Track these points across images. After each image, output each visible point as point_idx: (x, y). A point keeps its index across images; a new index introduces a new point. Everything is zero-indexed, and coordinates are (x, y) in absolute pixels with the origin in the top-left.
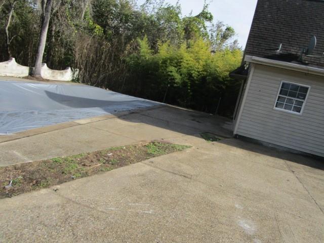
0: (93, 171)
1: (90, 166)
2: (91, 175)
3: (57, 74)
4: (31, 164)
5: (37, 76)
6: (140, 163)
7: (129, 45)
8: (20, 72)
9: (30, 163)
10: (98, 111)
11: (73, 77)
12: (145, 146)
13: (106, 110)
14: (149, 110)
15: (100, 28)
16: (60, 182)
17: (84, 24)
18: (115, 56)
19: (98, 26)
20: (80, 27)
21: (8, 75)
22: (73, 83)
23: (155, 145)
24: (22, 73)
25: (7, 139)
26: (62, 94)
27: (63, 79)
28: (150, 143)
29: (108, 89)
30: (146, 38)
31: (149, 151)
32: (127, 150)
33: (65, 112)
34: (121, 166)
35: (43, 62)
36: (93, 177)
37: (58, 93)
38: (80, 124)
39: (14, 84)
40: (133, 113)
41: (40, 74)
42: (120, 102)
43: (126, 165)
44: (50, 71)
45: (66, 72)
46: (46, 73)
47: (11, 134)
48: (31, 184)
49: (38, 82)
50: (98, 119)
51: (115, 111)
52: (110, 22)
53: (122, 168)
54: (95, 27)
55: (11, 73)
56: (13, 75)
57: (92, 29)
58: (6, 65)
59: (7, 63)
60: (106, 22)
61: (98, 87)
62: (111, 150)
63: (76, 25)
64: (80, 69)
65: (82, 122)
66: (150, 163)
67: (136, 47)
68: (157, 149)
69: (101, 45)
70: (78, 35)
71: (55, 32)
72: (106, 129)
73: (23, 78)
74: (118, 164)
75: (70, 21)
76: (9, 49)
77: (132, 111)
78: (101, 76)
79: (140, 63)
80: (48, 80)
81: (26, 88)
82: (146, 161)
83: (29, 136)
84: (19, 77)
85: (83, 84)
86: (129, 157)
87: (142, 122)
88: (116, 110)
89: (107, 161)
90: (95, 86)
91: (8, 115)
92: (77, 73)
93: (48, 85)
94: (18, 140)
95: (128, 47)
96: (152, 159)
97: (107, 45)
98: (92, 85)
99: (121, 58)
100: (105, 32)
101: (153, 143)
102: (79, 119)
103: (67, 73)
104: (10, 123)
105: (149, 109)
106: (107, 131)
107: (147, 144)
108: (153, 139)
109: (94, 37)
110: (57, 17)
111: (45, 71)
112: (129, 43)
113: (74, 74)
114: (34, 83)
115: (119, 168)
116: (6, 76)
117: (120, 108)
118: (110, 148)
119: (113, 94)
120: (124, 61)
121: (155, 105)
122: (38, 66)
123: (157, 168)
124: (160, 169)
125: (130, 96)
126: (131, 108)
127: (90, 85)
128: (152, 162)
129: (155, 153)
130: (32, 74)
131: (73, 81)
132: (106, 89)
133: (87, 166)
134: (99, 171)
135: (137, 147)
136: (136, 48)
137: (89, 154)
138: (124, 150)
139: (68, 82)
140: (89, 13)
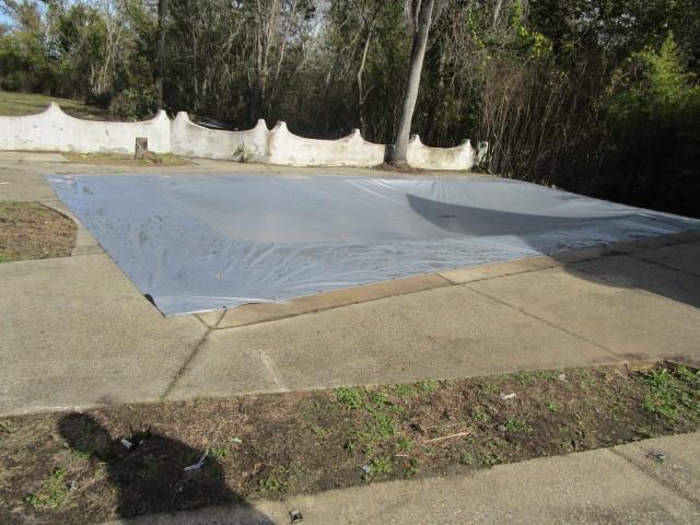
0: (435, 459)
1: (433, 433)
2: (420, 477)
3: (441, 156)
4: (281, 399)
5: (399, 163)
6: (605, 452)
7: (619, 71)
8: (368, 157)
9: (280, 395)
10: (513, 247)
11: (476, 160)
12: (640, 374)
13: (533, 244)
14: (669, 245)
15: (546, 40)
16: (323, 486)
17: (507, 38)
18: (580, 102)
19: (540, 37)
20: (499, 45)
21: (347, 163)
22: (474, 175)
23: (677, 376)
24: (373, 158)
25: (268, 315)
26: (442, 201)
27: (452, 167)
28: (658, 366)
29: (554, 186)
30: (669, 44)
31: (653, 401)
32: (571, 387)
33: (429, 247)
34: (534, 453)
35: (413, 132)
36: (427, 483)
37: (434, 197)
38: (453, 284)
39: (349, 181)
40: (614, 253)
41: (404, 159)
42: (583, 220)
43: (555, 450)
44: (426, 151)
45: (459, 151)
46: (418, 155)
47: (282, 302)
48: (245, 474)
49: (399, 174)
50: (506, 269)
51: (561, 246)
52: (572, 22)
53: (533, 465)
54: (534, 41)
55: (353, 159)
56: (356, 163)
57: (526, 47)
58: (345, 145)
59: (346, 141)
60: (562, 23)
61: (531, 181)
62: (516, 381)
63: (491, 44)
64: (492, 142)
65: (460, 276)
66: (649, 462)
67: (639, 72)
68: (685, 397)
69: (543, 79)
70: (493, 65)
71: (446, 66)
72: (518, 304)
73: (373, 168)
74: (524, 443)
75: (476, 38)
76: (361, 113)
77: (612, 248)
78: (541, 156)
79: (648, 114)
80: (420, 171)
81: (372, 189)
82: (635, 449)
83: (316, 311)
84: (367, 167)
85: (495, 176)
86: (573, 418)
87: (640, 286)
88: (563, 242)
89: (494, 418)
90: (524, 180)
91: (303, 252)
92: (483, 151)
93: (416, 181)
94: (288, 319)
95: (617, 75)
96: (660, 443)
97: (559, 80)
98: (517, 176)
99: (596, 105)
100: (557, 48)
101: (671, 367)
102: (455, 267)
103: (462, 153)
104: (296, 272)
105: (669, 241)
106: (521, 310)
107: (645, 368)
108: (671, 353)
109: (529, 64)
110: (451, 33)
111: (416, 152)
112: (619, 65)
113: (477, 153)
114: (388, 178)
115: (525, 463)
116: (344, 166)
117: (577, 237)
118: (515, 370)
119: (565, 199)
120: (603, 113)
121: (689, 231)
122: (402, 142)
123: (675, 488)
124: (687, 496)
125: (613, 204)
126: (608, 238)
127: (513, 178)
128: (658, 458)
129: (675, 415)
130: (389, 159)
131: (474, 169)
132: (550, 185)
133: (422, 432)
134: (452, 461)
135: (609, 378)
136: (640, 75)
137: (443, 385)
138: (560, 386)
139: (463, 172)
140: (519, 11)
